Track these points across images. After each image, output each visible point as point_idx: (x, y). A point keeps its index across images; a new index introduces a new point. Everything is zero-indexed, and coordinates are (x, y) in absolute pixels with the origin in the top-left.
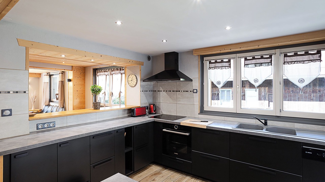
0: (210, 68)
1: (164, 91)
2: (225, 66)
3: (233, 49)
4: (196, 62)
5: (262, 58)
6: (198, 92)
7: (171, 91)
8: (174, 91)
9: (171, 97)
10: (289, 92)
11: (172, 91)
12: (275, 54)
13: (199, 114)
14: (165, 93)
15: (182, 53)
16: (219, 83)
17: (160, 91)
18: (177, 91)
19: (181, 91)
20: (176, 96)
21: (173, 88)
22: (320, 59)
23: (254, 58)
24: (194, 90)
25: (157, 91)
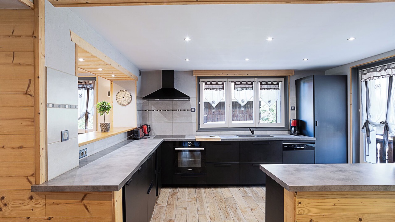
0: (205, 89)
1: (157, 110)
2: (219, 88)
3: (229, 74)
4: (194, 82)
5: (247, 84)
6: (195, 111)
7: (165, 110)
8: (169, 110)
9: (165, 117)
10: (211, 114)
11: (167, 110)
12: (255, 82)
13: (197, 131)
14: (158, 112)
15: (178, 72)
16: (214, 102)
17: (152, 110)
18: (172, 110)
19: (177, 110)
20: (172, 115)
21: (168, 107)
22: (279, 88)
23: (241, 84)
24: (191, 109)
25: (148, 110)
